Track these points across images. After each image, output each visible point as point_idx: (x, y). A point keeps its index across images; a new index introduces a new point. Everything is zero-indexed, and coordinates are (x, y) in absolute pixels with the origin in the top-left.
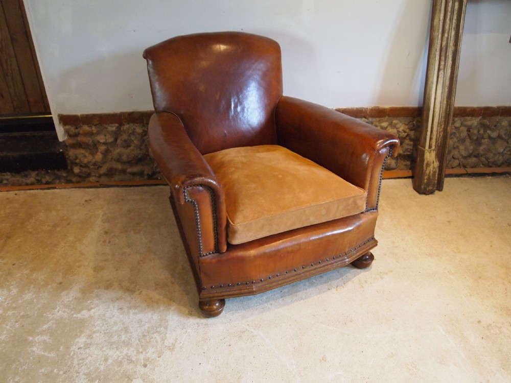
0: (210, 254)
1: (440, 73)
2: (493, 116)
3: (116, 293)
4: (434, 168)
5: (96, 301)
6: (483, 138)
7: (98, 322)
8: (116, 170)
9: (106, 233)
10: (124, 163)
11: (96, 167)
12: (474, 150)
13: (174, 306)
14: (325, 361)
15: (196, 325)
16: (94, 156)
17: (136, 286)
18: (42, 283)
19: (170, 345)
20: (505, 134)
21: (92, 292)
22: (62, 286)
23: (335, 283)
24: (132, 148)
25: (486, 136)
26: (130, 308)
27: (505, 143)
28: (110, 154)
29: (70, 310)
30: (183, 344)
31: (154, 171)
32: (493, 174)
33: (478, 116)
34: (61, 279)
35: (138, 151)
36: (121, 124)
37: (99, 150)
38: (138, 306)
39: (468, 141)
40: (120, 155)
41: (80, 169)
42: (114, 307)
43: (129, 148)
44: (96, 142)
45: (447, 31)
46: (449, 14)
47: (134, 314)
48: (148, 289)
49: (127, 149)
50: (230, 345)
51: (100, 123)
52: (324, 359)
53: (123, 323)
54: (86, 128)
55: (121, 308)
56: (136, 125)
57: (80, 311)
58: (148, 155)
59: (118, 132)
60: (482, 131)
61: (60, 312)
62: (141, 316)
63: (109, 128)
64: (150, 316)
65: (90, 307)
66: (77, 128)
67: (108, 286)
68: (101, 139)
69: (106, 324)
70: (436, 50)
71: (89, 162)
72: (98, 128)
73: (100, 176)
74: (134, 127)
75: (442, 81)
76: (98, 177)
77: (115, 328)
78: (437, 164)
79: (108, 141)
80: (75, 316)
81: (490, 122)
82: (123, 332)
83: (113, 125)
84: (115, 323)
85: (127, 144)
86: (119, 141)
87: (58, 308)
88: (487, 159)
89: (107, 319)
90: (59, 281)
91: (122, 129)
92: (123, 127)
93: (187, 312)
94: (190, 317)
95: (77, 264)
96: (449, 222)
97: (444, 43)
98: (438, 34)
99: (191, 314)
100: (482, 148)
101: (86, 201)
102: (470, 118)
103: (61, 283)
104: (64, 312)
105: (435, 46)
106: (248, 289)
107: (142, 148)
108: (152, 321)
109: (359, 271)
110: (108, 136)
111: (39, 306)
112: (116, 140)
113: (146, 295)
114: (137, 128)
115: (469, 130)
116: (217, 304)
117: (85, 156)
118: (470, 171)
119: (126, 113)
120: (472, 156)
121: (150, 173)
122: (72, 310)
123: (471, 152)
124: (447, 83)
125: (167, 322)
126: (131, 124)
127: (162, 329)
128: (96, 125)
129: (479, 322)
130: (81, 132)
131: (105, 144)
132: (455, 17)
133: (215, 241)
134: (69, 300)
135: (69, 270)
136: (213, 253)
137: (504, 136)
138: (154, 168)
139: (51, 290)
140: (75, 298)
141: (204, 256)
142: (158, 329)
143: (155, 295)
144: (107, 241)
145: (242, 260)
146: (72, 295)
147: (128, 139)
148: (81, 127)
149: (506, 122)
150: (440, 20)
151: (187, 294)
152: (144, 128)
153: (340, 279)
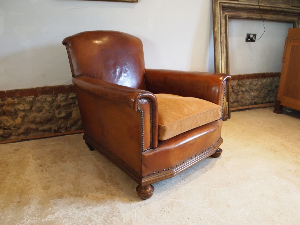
0: (147, 150)
1: (222, 54)
2: (242, 79)
3: (68, 199)
4: (226, 105)
5: (55, 208)
6: (239, 91)
7: (65, 220)
8: (31, 129)
9: (41, 166)
10: (37, 123)
11: (16, 129)
12: (236, 98)
13: (117, 199)
14: (230, 206)
15: (138, 206)
16: (14, 121)
17: (81, 192)
18: (3, 205)
19: (128, 222)
20: (249, 89)
21: (49, 202)
22: (21, 204)
23: (208, 167)
24: (43, 112)
25: (240, 90)
26: (85, 206)
27: (249, 94)
28: (27, 118)
29: (36, 217)
30: (137, 218)
31: (59, 127)
32: (249, 109)
33: (236, 80)
34: (18, 199)
35: (48, 114)
36: (37, 96)
37: (19, 115)
38: (90, 204)
39: (233, 94)
40: (35, 117)
41: (3, 131)
42: (72, 208)
43: (41, 113)
44: (17, 110)
45: (222, 33)
46: (222, 25)
47: (90, 209)
48: (92, 192)
49: (40, 113)
50: (168, 212)
51: (21, 96)
52: (229, 206)
53: (85, 216)
54: (10, 100)
55: (78, 208)
56: (47, 95)
57: (46, 216)
58: (55, 117)
59: (33, 102)
60: (238, 88)
61: (29, 220)
62: (96, 209)
63: (27, 99)
64: (103, 208)
65: (52, 212)
66: (3, 100)
67: (60, 196)
68: (21, 107)
69: (72, 220)
70: (219, 43)
71: (11, 125)
72: (19, 99)
73: (19, 135)
74: (46, 97)
75: (223, 59)
76: (17, 136)
77: (80, 221)
78: (227, 103)
79: (26, 109)
80: (42, 220)
81: (241, 83)
82: (88, 222)
83: (30, 97)
84: (79, 218)
85: (40, 110)
86: (34, 108)
87: (26, 219)
88: (242, 103)
89: (70, 217)
90: (18, 201)
91: (37, 99)
92: (37, 97)
93: (128, 200)
94: (131, 202)
95: (27, 187)
96: (243, 130)
97: (222, 39)
98: (218, 35)
99: (131, 200)
100: (239, 97)
101: (15, 150)
102: (233, 81)
103: (20, 202)
104: (32, 219)
105: (218, 41)
106: (170, 172)
107: (51, 112)
108: (106, 210)
109: (216, 159)
110: (26, 105)
111: (8, 220)
112: (31, 107)
113: (93, 196)
114: (47, 98)
115: (232, 88)
116: (150, 189)
117: (8, 121)
118: (238, 108)
119: (40, 88)
120: (235, 102)
121: (56, 129)
122: (38, 217)
123: (235, 99)
124: (225, 60)
125: (117, 208)
126: (44, 95)
127: (116, 213)
128: (17, 98)
129: (290, 170)
130: (6, 103)
131: (23, 111)
132: (224, 27)
133: (151, 140)
134: (32, 211)
135: (22, 192)
136: (149, 149)
137: (248, 90)
138: (59, 125)
139: (13, 208)
140: (37, 209)
141: (144, 151)
142: (114, 214)
143: (98, 195)
144: (45, 171)
145: (167, 151)
146: (33, 207)
147: (41, 106)
148: (6, 99)
149: (248, 82)
150: (218, 28)
151: (122, 190)
152: (52, 97)
153: (209, 164)
